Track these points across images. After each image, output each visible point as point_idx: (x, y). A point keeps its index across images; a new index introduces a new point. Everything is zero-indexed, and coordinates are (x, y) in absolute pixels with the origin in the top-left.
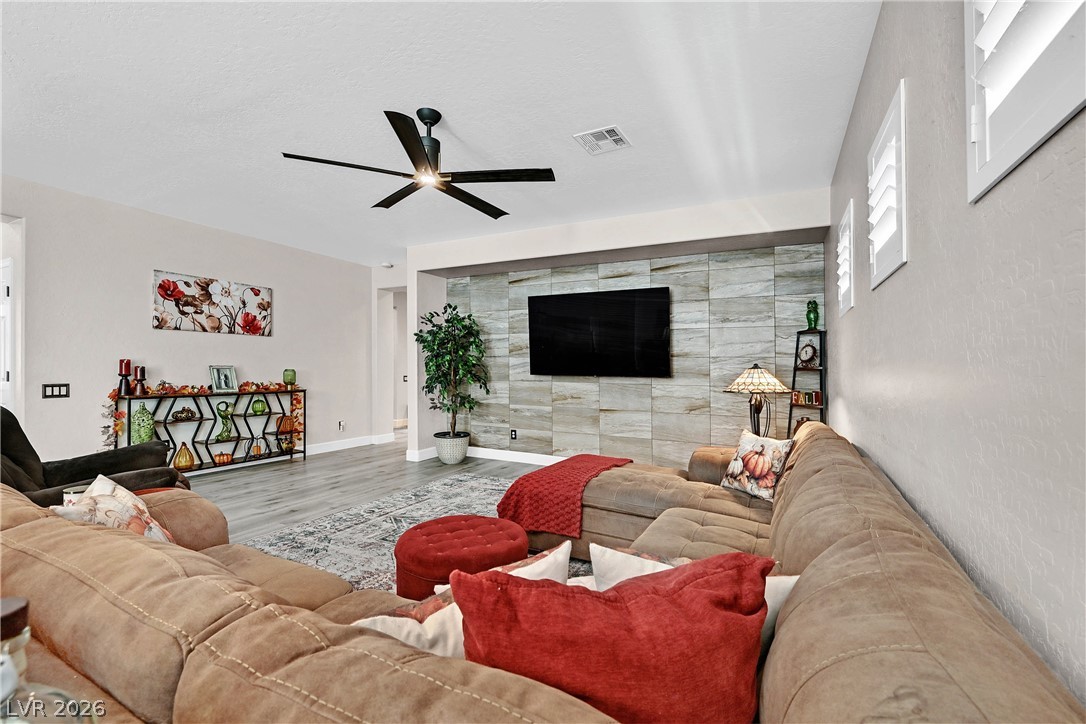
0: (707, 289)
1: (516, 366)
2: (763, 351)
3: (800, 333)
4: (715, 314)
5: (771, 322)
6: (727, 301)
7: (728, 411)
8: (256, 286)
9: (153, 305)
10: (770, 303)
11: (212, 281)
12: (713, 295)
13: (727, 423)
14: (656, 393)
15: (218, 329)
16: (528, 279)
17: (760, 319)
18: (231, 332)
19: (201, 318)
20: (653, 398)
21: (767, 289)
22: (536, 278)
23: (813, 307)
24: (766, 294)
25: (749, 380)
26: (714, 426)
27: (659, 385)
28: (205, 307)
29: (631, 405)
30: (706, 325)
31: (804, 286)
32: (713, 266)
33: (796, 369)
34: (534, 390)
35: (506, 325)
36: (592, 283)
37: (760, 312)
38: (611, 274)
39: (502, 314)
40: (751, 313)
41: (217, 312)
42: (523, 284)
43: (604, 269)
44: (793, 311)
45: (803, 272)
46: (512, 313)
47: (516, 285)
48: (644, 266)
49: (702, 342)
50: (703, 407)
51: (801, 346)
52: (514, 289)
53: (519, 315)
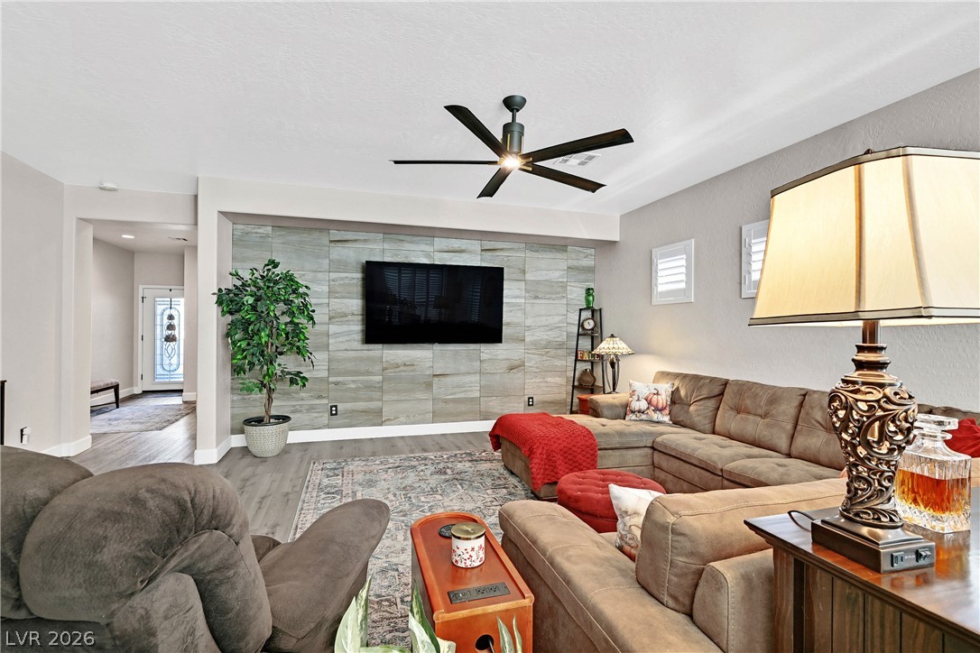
0: (524, 272)
1: (336, 335)
2: (559, 323)
3: (581, 310)
4: (529, 292)
5: (564, 301)
6: (538, 282)
7: (537, 368)
10: (564, 286)
12: (529, 277)
13: (536, 377)
14: (484, 356)
16: (355, 241)
17: (557, 298)
20: (481, 361)
21: (562, 277)
22: (365, 241)
23: (589, 291)
24: (561, 280)
26: (527, 381)
27: (487, 350)
29: (463, 369)
30: (522, 300)
31: (583, 277)
32: (529, 254)
33: (578, 335)
34: (361, 359)
35: (326, 289)
36: (427, 255)
37: (558, 293)
38: (446, 249)
39: (320, 275)
40: (552, 294)
42: (349, 245)
43: (440, 243)
44: (577, 295)
45: (583, 267)
46: (333, 275)
47: (339, 244)
48: (475, 245)
49: (520, 314)
50: (520, 366)
51: (582, 319)
52: (338, 252)
53: (342, 279)
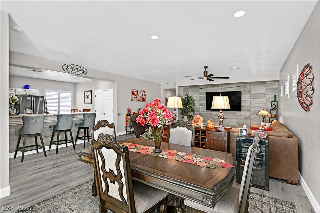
0: (250, 91)
1: (201, 108)
2: (263, 106)
3: (272, 102)
4: (252, 97)
5: (265, 99)
6: (255, 94)
7: (255, 119)
8: (144, 90)
9: (131, 96)
10: (265, 95)
11: (138, 90)
12: (252, 93)
13: (255, 121)
14: (237, 115)
15: (139, 101)
16: (205, 88)
17: (263, 98)
18: (141, 101)
19: (137, 98)
20: (236, 116)
21: (264, 92)
22: (207, 88)
23: (275, 96)
24: (264, 93)
25: (262, 113)
26: (251, 122)
27: (238, 113)
28: (137, 96)
29: (231, 117)
30: (250, 100)
31: (273, 91)
32: (251, 86)
33: (271, 109)
34: (206, 114)
35: (199, 99)
36: (221, 89)
37: (263, 97)
38: (226, 87)
39: (198, 96)
40: (261, 97)
41: (139, 97)
42: (203, 89)
43: (224, 86)
44: (271, 97)
45: (273, 88)
46: (200, 96)
47: (201, 89)
48: (235, 86)
49: (249, 103)
50: (249, 118)
51: (272, 104)
52: (201, 91)
53: (202, 96)
